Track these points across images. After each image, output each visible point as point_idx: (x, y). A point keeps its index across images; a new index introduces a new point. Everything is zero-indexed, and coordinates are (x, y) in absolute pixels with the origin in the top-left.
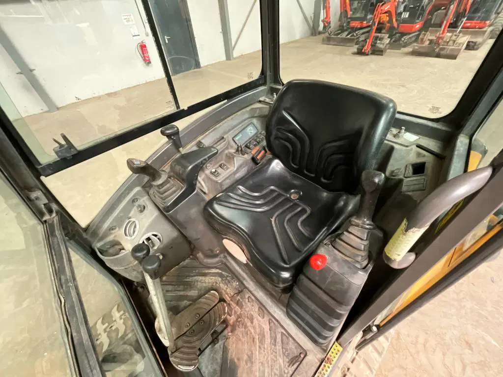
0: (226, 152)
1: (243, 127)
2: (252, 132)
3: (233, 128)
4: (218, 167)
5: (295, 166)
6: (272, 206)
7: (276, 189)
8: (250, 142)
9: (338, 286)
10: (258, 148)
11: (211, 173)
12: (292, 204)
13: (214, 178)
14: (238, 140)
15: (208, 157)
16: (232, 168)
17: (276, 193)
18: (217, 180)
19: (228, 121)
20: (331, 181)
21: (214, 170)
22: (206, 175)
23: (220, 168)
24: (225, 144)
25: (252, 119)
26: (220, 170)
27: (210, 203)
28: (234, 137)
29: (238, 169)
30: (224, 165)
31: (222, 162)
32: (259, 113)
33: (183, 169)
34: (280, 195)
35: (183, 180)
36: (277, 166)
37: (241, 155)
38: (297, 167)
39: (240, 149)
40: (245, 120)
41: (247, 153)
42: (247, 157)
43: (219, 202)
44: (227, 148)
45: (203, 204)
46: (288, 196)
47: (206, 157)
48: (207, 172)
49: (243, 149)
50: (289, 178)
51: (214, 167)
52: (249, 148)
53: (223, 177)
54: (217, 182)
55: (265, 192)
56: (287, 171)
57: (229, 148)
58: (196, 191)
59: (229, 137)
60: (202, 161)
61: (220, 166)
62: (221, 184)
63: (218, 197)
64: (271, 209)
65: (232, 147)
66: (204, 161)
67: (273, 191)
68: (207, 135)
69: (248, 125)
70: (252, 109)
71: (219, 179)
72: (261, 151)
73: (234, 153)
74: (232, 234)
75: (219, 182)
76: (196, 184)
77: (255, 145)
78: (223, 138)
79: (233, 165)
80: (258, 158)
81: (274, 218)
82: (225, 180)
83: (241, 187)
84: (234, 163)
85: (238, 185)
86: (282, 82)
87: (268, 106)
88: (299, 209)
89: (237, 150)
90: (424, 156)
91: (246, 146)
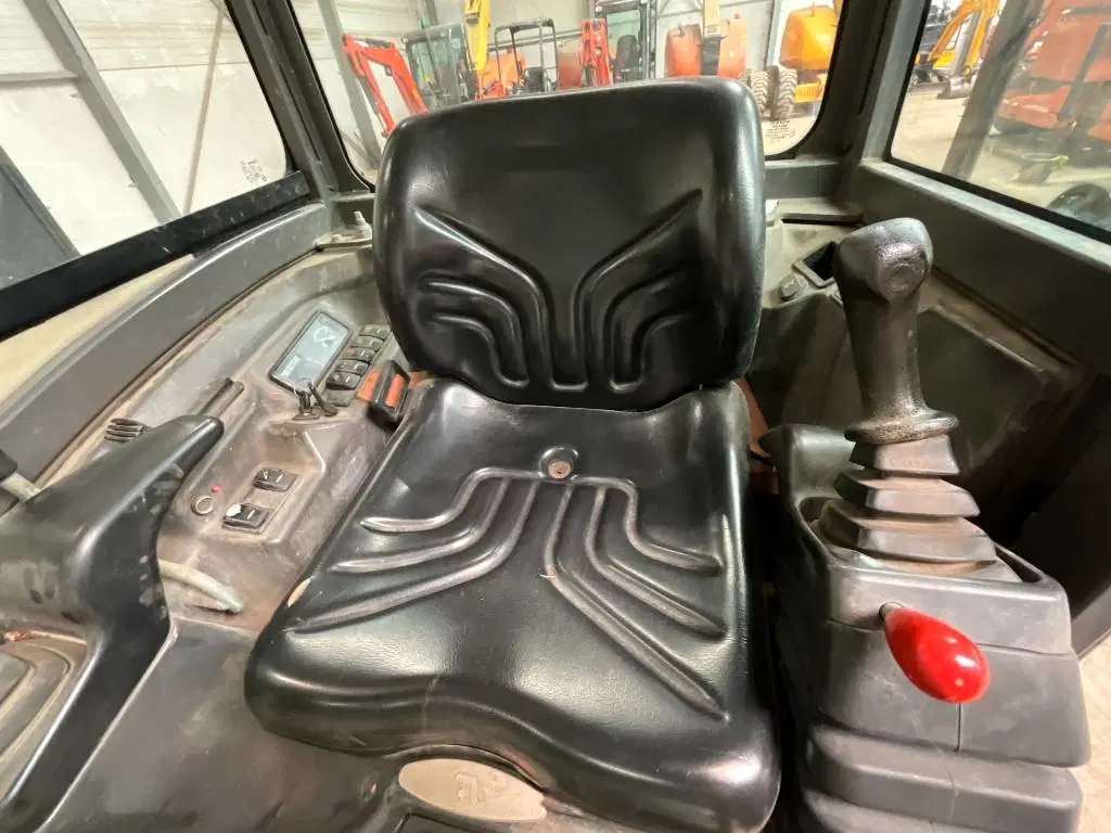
0: (262, 426)
1: (294, 332)
2: (331, 338)
3: (257, 344)
4: (250, 493)
5: (518, 384)
6: (516, 531)
7: (497, 472)
8: (338, 370)
9: (1016, 703)
10: (373, 375)
11: (228, 523)
12: (568, 494)
13: (248, 538)
14: (294, 375)
15: (180, 462)
16: (310, 473)
17: (503, 487)
18: (262, 538)
19: (226, 323)
20: (641, 381)
21: (235, 510)
22: (207, 541)
23: (258, 490)
24: (248, 400)
25: (315, 300)
26: (261, 499)
27: (270, 645)
28: (275, 368)
29: (331, 467)
30: (272, 474)
31: (260, 467)
32: (329, 280)
33: (48, 567)
34: (516, 486)
35: (68, 616)
36: (463, 404)
37: (322, 419)
38: (527, 381)
39: (313, 400)
40: (291, 310)
41: (344, 406)
42: (351, 414)
43: (309, 623)
44: (260, 412)
45: (234, 669)
46: (541, 475)
47: (167, 464)
48: (209, 527)
49: (324, 398)
50: (513, 423)
51: (233, 500)
52: (346, 388)
53: (285, 519)
54: (266, 548)
55: (465, 498)
56: (500, 407)
57: (269, 408)
58: (173, 634)
59: (251, 374)
60: (150, 491)
61: (259, 483)
62: (286, 547)
63: (297, 603)
64: (520, 542)
65: (278, 405)
66: (168, 485)
67: (485, 484)
68: (149, 393)
69: (310, 322)
70: (304, 271)
71: (273, 533)
72: (389, 380)
73: (294, 419)
74: (430, 728)
75: (277, 541)
76: (161, 601)
77: (360, 373)
78: (229, 383)
79: (308, 460)
80: (390, 401)
81: (549, 567)
82: (297, 525)
83: (373, 521)
84: (311, 454)
85: (360, 516)
86: (367, 183)
87: (352, 254)
88: (600, 498)
89: (305, 405)
90: (814, 234)
91: (331, 385)
